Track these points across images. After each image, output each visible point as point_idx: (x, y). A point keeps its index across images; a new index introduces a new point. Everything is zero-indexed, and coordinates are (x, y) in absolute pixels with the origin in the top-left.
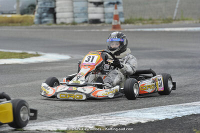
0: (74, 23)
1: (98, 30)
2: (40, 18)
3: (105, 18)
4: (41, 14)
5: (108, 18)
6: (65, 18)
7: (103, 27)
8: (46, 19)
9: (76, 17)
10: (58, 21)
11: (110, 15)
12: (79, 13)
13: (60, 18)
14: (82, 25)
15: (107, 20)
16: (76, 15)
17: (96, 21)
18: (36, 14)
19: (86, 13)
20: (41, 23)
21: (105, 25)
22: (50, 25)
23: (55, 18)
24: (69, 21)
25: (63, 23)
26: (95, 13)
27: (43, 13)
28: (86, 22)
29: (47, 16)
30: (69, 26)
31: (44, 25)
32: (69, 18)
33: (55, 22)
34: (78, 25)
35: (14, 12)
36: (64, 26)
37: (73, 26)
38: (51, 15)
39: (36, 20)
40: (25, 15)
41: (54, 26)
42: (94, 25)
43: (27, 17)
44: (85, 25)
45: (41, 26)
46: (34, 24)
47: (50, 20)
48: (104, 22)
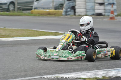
1: (101, 20)
2: (66, 12)
3: (105, 13)
4: (67, 9)
5: (107, 12)
6: (81, 12)
8: (69, 13)
9: (88, 12)
10: (77, 14)
11: (108, 11)
12: (90, 9)
13: (78, 12)
15: (106, 14)
16: (88, 10)
17: (100, 14)
18: (64, 10)
19: (94, 10)
20: (66, 15)
21: (105, 17)
22: (72, 16)
23: (75, 12)
24: (83, 14)
25: (79, 15)
26: (99, 9)
27: (68, 9)
28: (93, 15)
29: (70, 11)
31: (68, 16)
32: (83, 12)
33: (75, 14)
35: (51, 8)
38: (73, 10)
39: (63, 13)
40: (57, 10)
41: (74, 17)
42: (98, 17)
43: (58, 11)
45: (66, 16)
46: (62, 15)
47: (72, 13)
48: (104, 15)
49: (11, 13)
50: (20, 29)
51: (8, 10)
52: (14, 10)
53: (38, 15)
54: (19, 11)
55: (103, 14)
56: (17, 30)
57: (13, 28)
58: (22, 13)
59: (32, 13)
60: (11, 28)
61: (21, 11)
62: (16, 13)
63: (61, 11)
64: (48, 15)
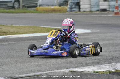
0: (91, 11)
1: (106, 15)
2: (71, 8)
3: (109, 8)
5: (112, 8)
6: (86, 8)
7: (108, 14)
8: (74, 9)
9: (92, 8)
10: (81, 10)
12: (94, 5)
13: (82, 8)
14: (95, 13)
15: (111, 10)
16: (92, 6)
17: (104, 10)
18: (69, 6)
19: (98, 6)
20: (71, 11)
21: (110, 12)
22: (77, 12)
23: (80, 8)
24: (88, 10)
25: (84, 11)
26: (104, 5)
27: (73, 5)
28: (98, 11)
30: (88, 13)
31: (73, 13)
32: (88, 8)
33: (80, 11)
34: (93, 13)
35: (55, 5)
36: (85, 13)
37: (90, 13)
38: (77, 7)
39: (68, 10)
41: (79, 13)
42: (103, 12)
43: (63, 8)
44: (98, 12)
45: (71, 13)
46: (67, 12)
47: (77, 9)
48: (109, 11)
49: (17, 11)
50: (27, 26)
51: (13, 7)
52: (19, 7)
53: (43, 12)
54: (24, 9)
55: (108, 9)
56: (25, 27)
57: (20, 25)
58: (27, 10)
59: (37, 10)
60: (18, 25)
61: (26, 8)
62: (21, 10)
63: (66, 8)
64: (54, 12)
